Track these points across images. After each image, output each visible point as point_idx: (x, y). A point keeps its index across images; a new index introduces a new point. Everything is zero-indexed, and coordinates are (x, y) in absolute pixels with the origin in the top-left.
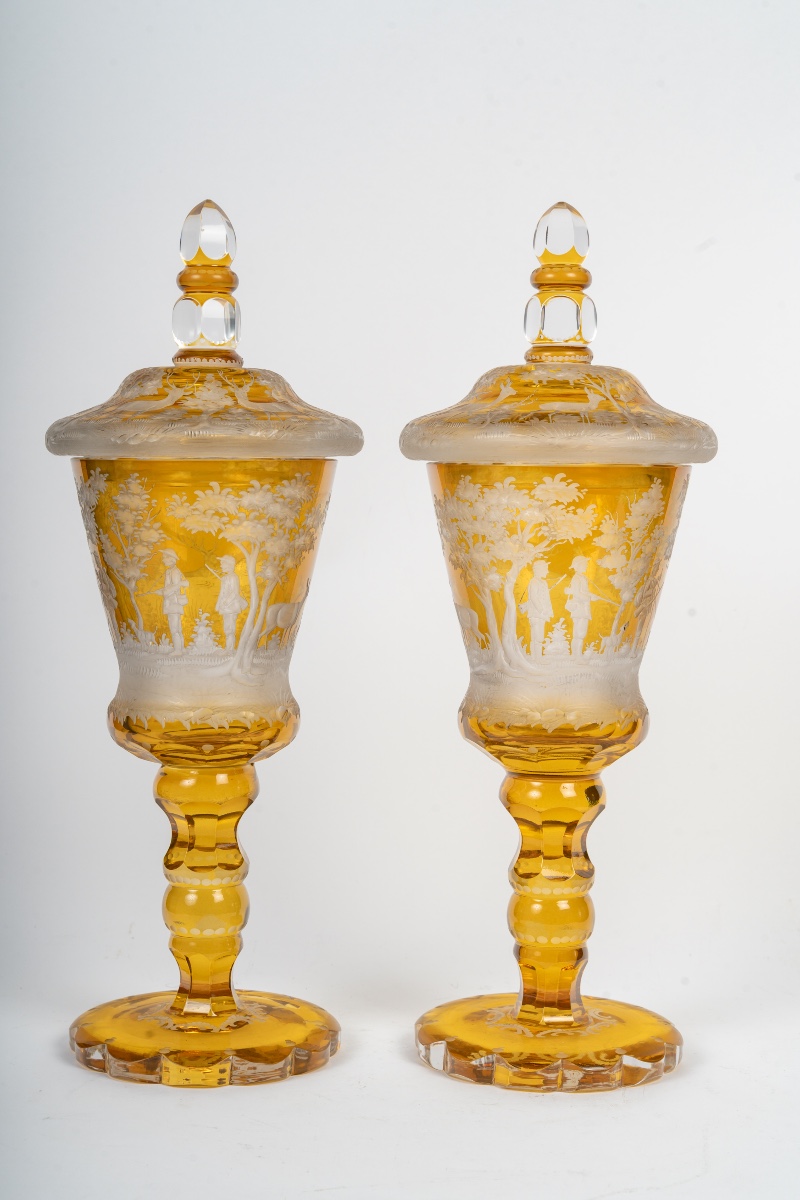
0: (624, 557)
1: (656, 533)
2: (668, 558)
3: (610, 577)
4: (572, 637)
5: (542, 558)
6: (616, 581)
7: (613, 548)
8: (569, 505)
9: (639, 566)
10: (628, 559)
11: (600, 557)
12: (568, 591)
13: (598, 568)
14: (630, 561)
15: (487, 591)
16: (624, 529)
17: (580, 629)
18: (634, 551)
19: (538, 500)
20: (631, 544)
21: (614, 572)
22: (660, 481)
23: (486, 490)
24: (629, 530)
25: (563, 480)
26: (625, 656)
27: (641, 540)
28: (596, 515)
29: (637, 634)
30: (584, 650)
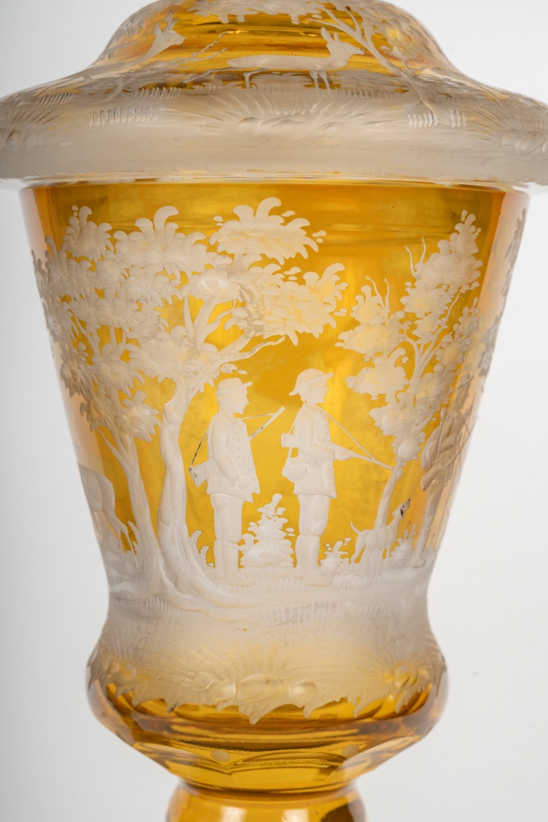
0: (401, 372)
1: (464, 325)
2: (484, 373)
3: (374, 413)
4: (297, 533)
5: (234, 374)
6: (385, 418)
7: (378, 354)
8: (289, 264)
9: (431, 388)
10: (409, 376)
11: (355, 372)
12: (288, 441)
13: (349, 393)
14: (413, 381)
15: (129, 440)
16: (400, 315)
17: (314, 516)
18: (421, 360)
19: (224, 254)
20: (414, 344)
21: (381, 401)
22: (472, 218)
23: (120, 235)
24: (411, 318)
25: (275, 211)
26: (402, 565)
27: (434, 338)
28: (343, 286)
29: (427, 520)
30: (322, 556)
